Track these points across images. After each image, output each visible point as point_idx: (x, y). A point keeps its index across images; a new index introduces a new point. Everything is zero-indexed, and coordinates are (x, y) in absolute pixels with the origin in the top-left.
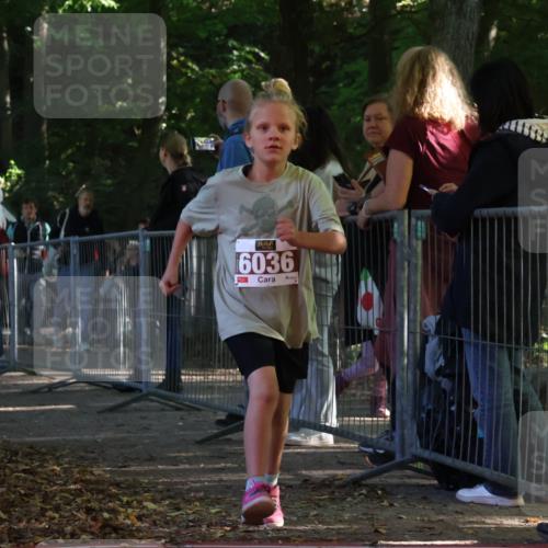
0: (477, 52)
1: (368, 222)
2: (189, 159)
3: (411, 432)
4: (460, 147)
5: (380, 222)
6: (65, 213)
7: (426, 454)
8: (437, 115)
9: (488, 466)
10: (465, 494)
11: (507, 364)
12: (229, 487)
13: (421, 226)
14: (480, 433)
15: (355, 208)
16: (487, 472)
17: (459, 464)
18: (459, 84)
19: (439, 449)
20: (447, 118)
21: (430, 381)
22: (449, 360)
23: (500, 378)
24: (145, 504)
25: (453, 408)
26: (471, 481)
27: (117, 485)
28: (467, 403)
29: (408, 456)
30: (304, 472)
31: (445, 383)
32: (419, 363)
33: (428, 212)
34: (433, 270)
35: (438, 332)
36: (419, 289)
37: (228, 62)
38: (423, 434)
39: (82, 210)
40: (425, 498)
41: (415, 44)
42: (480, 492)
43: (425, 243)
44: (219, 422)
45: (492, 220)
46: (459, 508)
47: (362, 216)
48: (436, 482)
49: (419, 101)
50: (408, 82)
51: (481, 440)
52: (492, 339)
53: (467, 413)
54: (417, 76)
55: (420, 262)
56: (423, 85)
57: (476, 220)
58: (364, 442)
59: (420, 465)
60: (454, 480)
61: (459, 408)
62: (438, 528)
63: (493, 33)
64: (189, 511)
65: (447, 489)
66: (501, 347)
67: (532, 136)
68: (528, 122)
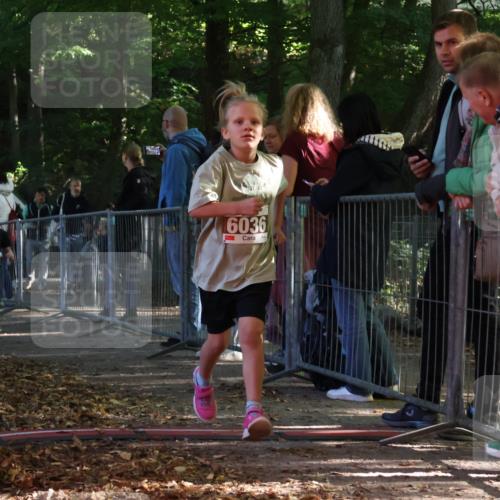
0: (342, 89)
2: (142, 161)
3: (296, 351)
4: (330, 153)
6: (62, 197)
7: (306, 366)
8: (314, 131)
9: (349, 374)
10: (333, 393)
11: (361, 304)
12: (169, 389)
13: (303, 208)
14: (343, 351)
16: (349, 379)
17: (329, 373)
18: (329, 110)
19: (315, 363)
20: (321, 133)
21: (309, 315)
22: (323, 302)
23: (357, 313)
24: (112, 400)
25: (325, 334)
26: (337, 384)
27: (92, 387)
28: (335, 331)
29: (293, 368)
30: (222, 379)
31: (320, 317)
32: (302, 302)
33: (308, 198)
34: (311, 239)
35: (315, 281)
36: (302, 252)
37: (170, 94)
38: (304, 352)
39: (73, 194)
40: (305, 396)
41: (298, 82)
42: (343, 392)
43: (306, 219)
44: (163, 344)
45: (352, 204)
46: (328, 403)
48: (313, 385)
49: (302, 121)
50: (294, 108)
51: (344, 357)
52: (352, 286)
53: (335, 339)
54: (301, 104)
55: (303, 233)
56: (305, 111)
57: (341, 205)
59: (302, 374)
60: (325, 384)
61: (329, 334)
62: (314, 417)
63: (353, 75)
64: (142, 406)
65: (321, 390)
66: (358, 292)
67: (380, 146)
68: (377, 136)
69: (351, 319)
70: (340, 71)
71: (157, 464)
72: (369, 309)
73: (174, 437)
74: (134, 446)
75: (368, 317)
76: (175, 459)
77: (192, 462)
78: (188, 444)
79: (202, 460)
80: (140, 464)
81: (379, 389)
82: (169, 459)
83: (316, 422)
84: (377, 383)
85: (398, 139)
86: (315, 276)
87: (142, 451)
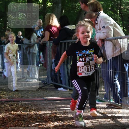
1: (42, 43)
3: (50, 79)
4: (57, 30)
5: (44, 43)
7: (53, 83)
9: (63, 84)
10: (59, 89)
13: (51, 44)
15: (40, 41)
16: (63, 85)
17: (58, 84)
19: (55, 82)
21: (53, 70)
25: (57, 75)
26: (60, 87)
29: (49, 83)
33: (52, 42)
35: (54, 62)
38: (52, 79)
40: (52, 90)
42: (62, 89)
43: (52, 47)
45: (63, 43)
46: (58, 92)
47: (41, 42)
48: (54, 87)
51: (62, 80)
53: (59, 76)
57: (60, 43)
58: (42, 81)
59: (52, 85)
60: (57, 87)
61: (58, 75)
62: (55, 95)
63: (64, 11)
64: (12, 93)
65: (56, 88)
66: (65, 64)
67: (70, 28)
68: (69, 26)
69: (63, 71)
70: (60, 10)
71: (15, 107)
72: (67, 68)
73: (20, 101)
74: (10, 103)
75: (67, 70)
76: (20, 106)
77: (24, 107)
78: (23, 102)
79: (26, 106)
80: (11, 108)
81: (70, 88)
82: (18, 106)
83: (55, 96)
84: (70, 86)
85: (74, 27)
86: (54, 61)
87: (12, 104)
